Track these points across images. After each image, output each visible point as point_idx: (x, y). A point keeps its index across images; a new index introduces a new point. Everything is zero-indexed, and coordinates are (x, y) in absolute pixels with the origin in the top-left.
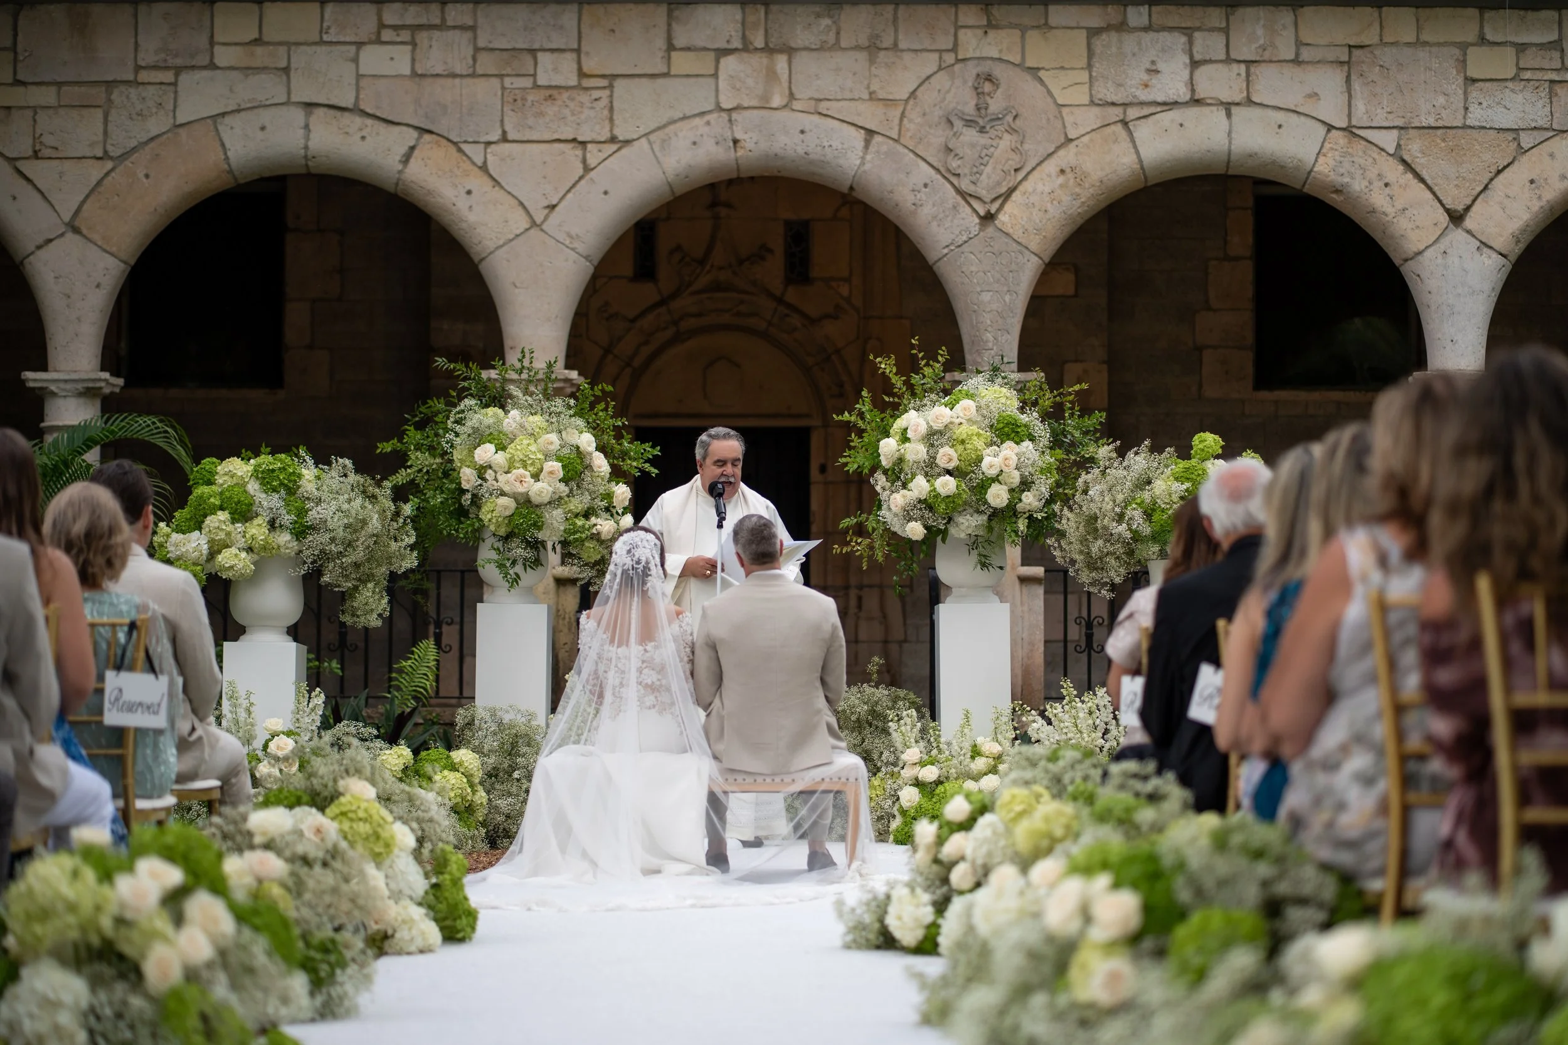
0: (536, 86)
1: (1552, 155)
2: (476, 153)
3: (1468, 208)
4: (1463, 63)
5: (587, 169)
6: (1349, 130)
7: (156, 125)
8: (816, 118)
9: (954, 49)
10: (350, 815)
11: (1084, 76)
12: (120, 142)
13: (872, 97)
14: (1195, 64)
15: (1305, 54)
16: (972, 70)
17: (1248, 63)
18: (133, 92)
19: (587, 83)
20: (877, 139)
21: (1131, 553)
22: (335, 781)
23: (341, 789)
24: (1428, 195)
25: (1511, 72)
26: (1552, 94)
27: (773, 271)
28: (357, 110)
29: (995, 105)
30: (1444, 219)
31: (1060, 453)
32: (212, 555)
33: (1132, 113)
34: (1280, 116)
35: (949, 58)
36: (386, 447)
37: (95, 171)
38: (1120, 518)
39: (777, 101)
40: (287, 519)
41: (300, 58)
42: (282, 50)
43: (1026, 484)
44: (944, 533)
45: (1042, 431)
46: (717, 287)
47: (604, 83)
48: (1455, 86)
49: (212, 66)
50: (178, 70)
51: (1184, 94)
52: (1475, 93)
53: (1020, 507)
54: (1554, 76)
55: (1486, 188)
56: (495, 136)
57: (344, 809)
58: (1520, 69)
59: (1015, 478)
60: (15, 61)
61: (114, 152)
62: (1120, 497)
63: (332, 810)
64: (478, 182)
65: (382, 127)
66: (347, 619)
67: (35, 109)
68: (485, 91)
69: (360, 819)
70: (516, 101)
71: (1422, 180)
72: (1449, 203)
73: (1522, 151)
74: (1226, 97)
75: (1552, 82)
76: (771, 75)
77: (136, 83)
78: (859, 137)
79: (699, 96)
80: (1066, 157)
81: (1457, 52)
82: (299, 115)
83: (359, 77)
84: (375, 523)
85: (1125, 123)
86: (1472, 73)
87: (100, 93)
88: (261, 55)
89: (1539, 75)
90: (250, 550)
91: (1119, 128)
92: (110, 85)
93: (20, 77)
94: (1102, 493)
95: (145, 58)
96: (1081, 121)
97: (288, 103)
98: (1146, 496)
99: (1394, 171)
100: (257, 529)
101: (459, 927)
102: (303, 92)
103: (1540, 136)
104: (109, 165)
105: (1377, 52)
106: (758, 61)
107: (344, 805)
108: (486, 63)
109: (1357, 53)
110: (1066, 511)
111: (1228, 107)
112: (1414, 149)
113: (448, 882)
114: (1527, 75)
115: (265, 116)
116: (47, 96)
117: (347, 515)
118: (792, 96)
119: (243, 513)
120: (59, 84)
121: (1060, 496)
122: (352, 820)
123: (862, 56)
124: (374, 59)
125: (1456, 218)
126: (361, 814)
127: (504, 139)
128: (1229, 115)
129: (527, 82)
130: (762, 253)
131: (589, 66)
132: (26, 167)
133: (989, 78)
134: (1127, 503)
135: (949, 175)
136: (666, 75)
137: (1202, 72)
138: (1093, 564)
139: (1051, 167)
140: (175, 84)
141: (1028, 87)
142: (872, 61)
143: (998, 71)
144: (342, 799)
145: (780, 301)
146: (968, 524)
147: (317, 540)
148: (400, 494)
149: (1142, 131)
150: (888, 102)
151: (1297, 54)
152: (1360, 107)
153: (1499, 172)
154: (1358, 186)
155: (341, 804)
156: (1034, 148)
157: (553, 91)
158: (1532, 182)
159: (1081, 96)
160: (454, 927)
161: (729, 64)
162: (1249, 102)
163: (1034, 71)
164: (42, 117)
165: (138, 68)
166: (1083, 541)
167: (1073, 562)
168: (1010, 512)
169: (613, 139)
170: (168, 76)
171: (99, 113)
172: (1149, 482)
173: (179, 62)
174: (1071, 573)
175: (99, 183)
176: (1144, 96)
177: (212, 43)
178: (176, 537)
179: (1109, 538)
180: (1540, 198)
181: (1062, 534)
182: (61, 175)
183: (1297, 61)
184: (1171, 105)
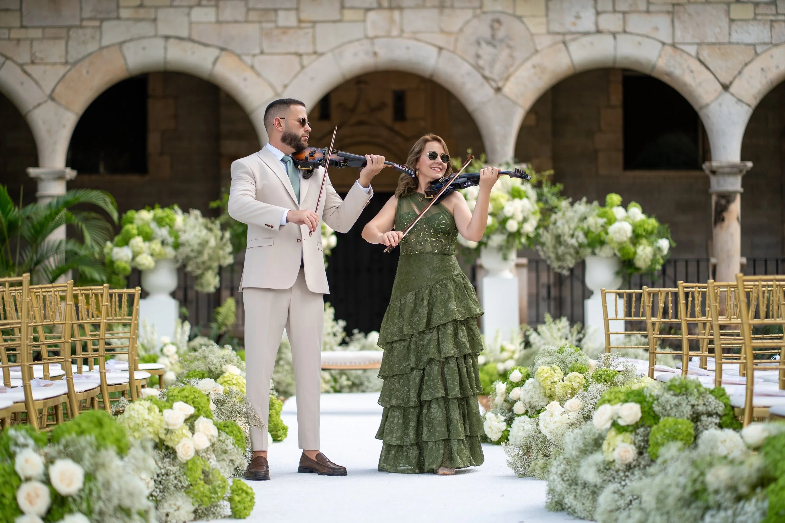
0: (277, 27)
1: (772, 57)
2: (248, 59)
3: (731, 83)
4: (728, 12)
5: (303, 67)
6: (674, 45)
7: (92, 47)
8: (414, 42)
9: (481, 7)
10: (229, 382)
11: (544, 20)
12: (73, 56)
13: (442, 31)
14: (598, 13)
15: (652, 8)
16: (490, 17)
17: (624, 13)
18: (80, 31)
19: (303, 25)
20: (444, 52)
21: (577, 253)
22: (221, 366)
23: (224, 370)
24: (712, 76)
25: (751, 16)
26: (772, 27)
27: (387, 115)
28: (190, 39)
29: (501, 34)
30: (720, 88)
31: (541, 205)
32: (134, 258)
33: (568, 38)
34: (639, 39)
35: (478, 12)
36: (214, 205)
37: (62, 70)
38: (572, 236)
39: (395, 32)
40: (171, 240)
41: (162, 14)
42: (153, 10)
43: (525, 220)
44: (486, 244)
45: (533, 194)
46: (360, 123)
47: (310, 25)
48: (725, 23)
49: (118, 18)
50: (102, 20)
51: (592, 28)
52: (734, 26)
53: (522, 231)
54: (773, 18)
55: (740, 73)
56: (257, 51)
57: (226, 379)
58: (755, 14)
59: (520, 217)
60: (21, 16)
61: (71, 60)
62: (572, 226)
63: (220, 380)
64: (249, 74)
65: (202, 48)
66: (198, 288)
67: (32, 40)
68: (252, 29)
69: (234, 384)
70: (267, 34)
71: (708, 68)
72: (722, 80)
73: (757, 54)
74: (613, 28)
75: (772, 21)
76: (392, 21)
77: (81, 27)
78: (434, 51)
79: (357, 31)
80: (536, 59)
81: (725, 7)
82: (161, 42)
83: (191, 23)
84: (213, 242)
85: (564, 43)
86: (733, 16)
87: (64, 32)
88: (142, 13)
89: (765, 17)
90: (152, 255)
91: (562, 46)
92: (69, 28)
93: (25, 23)
94: (563, 224)
95: (86, 14)
96: (544, 42)
97: (156, 36)
98: (585, 225)
99: (696, 65)
100: (156, 246)
101: (279, 435)
102: (164, 30)
103: (765, 47)
104: (68, 67)
105: (687, 7)
106: (385, 14)
107: (226, 378)
108: (253, 16)
109: (676, 8)
110: (545, 233)
111: (614, 35)
112: (705, 54)
113: (274, 413)
114: (759, 17)
115: (145, 43)
116: (38, 33)
117: (199, 237)
118: (402, 31)
119: (148, 238)
120: (44, 28)
121: (542, 225)
122: (229, 384)
123: (436, 12)
124: (198, 14)
125: (726, 87)
126: (234, 382)
127: (262, 53)
128: (615, 38)
129: (271, 25)
130: (382, 106)
131: (304, 16)
132: (29, 69)
133: (498, 21)
134: (575, 229)
135: (478, 68)
136: (340, 21)
137: (602, 18)
138: (559, 258)
139: (529, 64)
140: (100, 27)
141: (517, 25)
142: (441, 13)
143: (503, 18)
144: (225, 375)
145: (391, 129)
146: (497, 239)
147: (185, 251)
148: (223, 227)
149: (573, 47)
150: (449, 33)
151: (648, 8)
152: (678, 33)
153: (746, 65)
154: (677, 72)
155: (224, 377)
156: (519, 55)
157: (286, 30)
158: (762, 69)
159: (542, 29)
160: (277, 435)
161: (372, 15)
162: (625, 32)
163: (520, 18)
164: (35, 44)
165: (82, 20)
166: (555, 247)
167: (549, 257)
168: (518, 233)
169: (315, 53)
170: (97, 23)
171: (63, 43)
172: (585, 218)
173: (102, 16)
174: (548, 262)
175: (64, 76)
176: (573, 29)
177: (118, 7)
178: (116, 250)
179: (567, 246)
180: (766, 77)
181: (543, 244)
182: (45, 72)
183: (648, 12)
184: (586, 34)
